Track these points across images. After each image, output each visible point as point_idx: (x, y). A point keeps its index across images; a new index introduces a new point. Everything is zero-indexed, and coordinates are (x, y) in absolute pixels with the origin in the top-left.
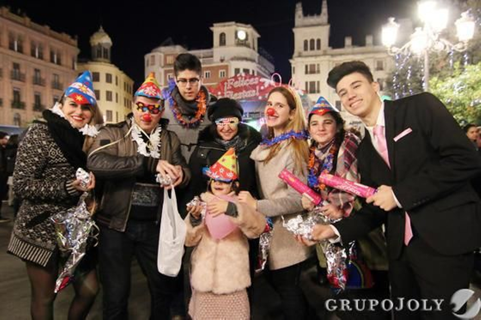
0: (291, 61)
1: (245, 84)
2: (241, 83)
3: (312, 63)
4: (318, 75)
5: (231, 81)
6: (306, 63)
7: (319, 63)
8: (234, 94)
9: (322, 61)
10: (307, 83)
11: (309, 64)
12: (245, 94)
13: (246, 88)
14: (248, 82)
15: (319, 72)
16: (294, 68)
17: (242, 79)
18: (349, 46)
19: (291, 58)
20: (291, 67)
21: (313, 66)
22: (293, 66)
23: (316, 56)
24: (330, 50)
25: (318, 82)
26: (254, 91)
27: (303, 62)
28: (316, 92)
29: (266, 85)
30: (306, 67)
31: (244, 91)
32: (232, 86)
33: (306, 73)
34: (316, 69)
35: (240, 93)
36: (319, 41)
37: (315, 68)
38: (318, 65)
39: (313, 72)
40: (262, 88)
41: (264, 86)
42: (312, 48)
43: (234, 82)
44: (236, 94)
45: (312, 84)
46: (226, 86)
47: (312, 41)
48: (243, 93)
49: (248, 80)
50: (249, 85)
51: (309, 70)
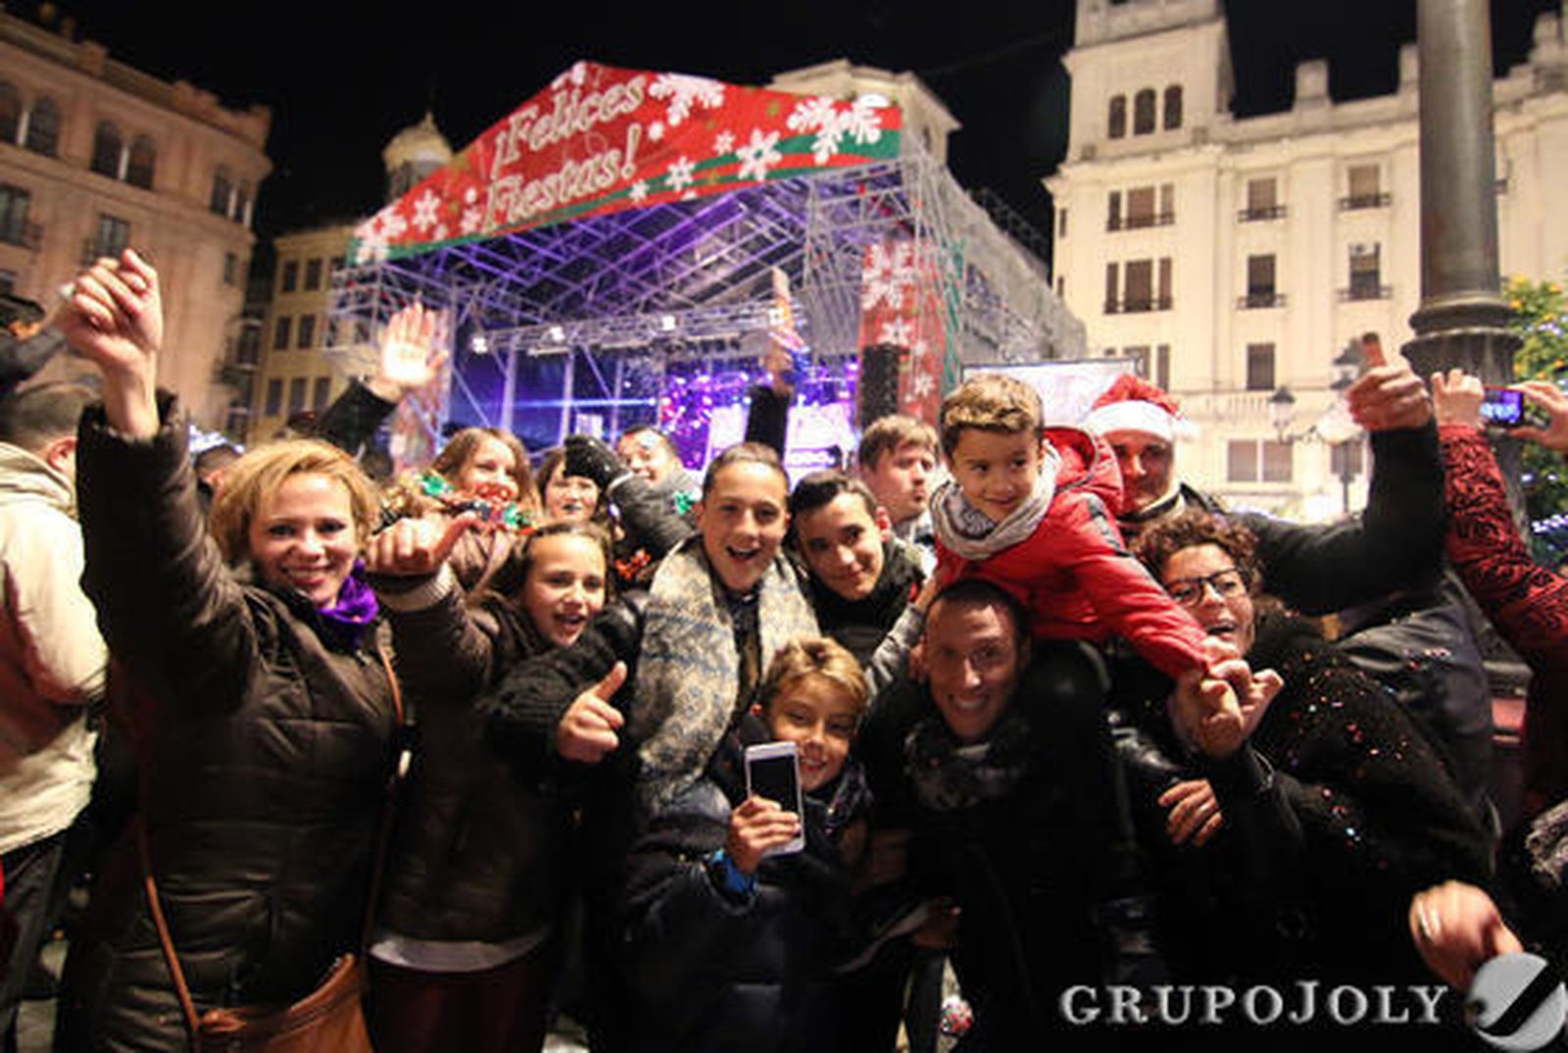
0: (1051, 185)
1: (577, 124)
2: (563, 119)
3: (1142, 184)
4: (1167, 229)
5: (523, 122)
6: (1115, 188)
7: (1167, 180)
8: (523, 186)
9: (1184, 171)
10: (1112, 269)
11: (1124, 189)
12: (572, 181)
13: (578, 147)
14: (592, 110)
15: (1168, 217)
16: (1064, 213)
17: (569, 101)
18: (1315, 99)
19: (1052, 171)
20: (1051, 211)
21: (1140, 197)
22: (1058, 205)
23: (1156, 154)
24: (1225, 126)
25: (1166, 264)
26: (613, 155)
27: (1098, 182)
28: (1155, 305)
29: (677, 115)
30: (1115, 201)
31: (569, 165)
32: (523, 146)
33: (1113, 224)
34: (1158, 209)
35: (551, 180)
36: (1174, 95)
37: (1151, 205)
38: (1168, 189)
39: (1142, 219)
40: (656, 131)
41: (665, 118)
42: (1145, 126)
43: (533, 123)
44: (533, 187)
45: (1139, 271)
46: (499, 153)
47: (1146, 98)
48: (561, 177)
49: (591, 100)
50: (598, 126)
51: (1124, 214)
